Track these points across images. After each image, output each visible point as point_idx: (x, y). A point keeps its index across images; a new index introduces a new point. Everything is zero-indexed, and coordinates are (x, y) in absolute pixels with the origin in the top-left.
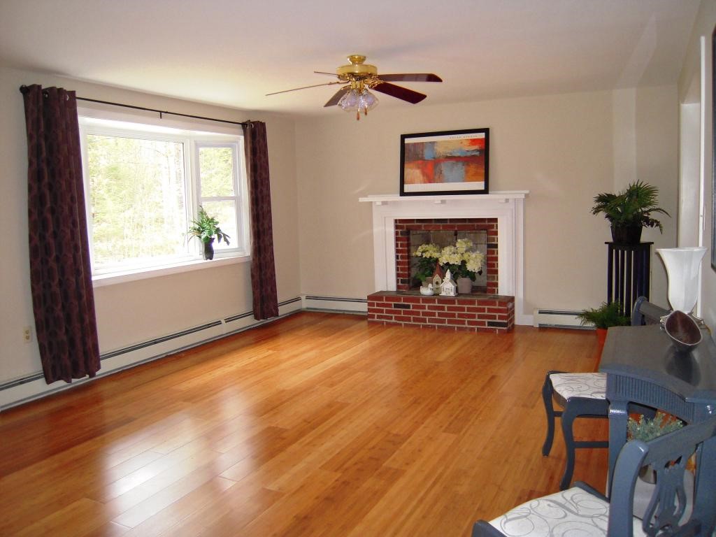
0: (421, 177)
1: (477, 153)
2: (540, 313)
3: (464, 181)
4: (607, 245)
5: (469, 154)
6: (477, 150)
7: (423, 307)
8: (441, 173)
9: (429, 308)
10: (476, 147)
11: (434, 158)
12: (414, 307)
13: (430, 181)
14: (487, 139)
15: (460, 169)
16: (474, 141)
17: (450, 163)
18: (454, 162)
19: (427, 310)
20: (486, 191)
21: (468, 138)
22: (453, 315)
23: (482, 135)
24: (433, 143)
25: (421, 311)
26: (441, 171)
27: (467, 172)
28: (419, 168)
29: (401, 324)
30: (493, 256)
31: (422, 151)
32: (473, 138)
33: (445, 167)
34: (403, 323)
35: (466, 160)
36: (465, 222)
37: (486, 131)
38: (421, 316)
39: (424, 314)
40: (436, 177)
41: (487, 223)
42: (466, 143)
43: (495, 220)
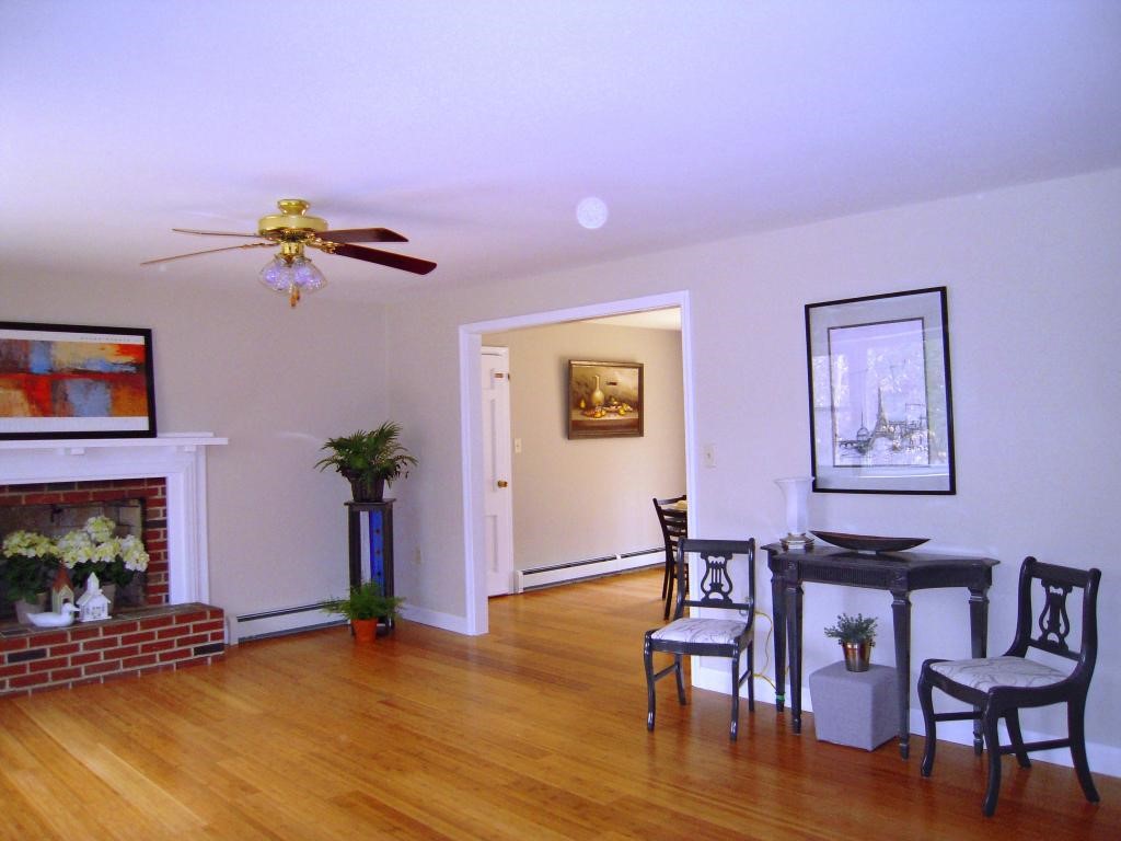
0: (26, 406)
1: (132, 369)
2: (240, 620)
3: (111, 415)
4: (347, 507)
5: (117, 369)
6: (132, 364)
7: (75, 648)
8: (66, 399)
9: (86, 646)
10: (130, 359)
11: (51, 371)
12: (54, 652)
13: (46, 412)
14: (148, 349)
15: (101, 394)
16: (125, 349)
17: (80, 382)
18: (91, 381)
19: (82, 652)
20: (151, 433)
21: (114, 342)
22: (133, 651)
23: (139, 340)
24: (48, 344)
25: (69, 656)
26: (67, 395)
27: (115, 399)
28: (18, 387)
29: (25, 693)
30: (157, 540)
31: (26, 356)
32: (122, 343)
33: (73, 389)
34: (29, 688)
35: (112, 379)
36: (108, 486)
37: (147, 333)
38: (70, 666)
39: (77, 660)
40: (58, 407)
41: (146, 487)
42: (113, 350)
43: (162, 481)
